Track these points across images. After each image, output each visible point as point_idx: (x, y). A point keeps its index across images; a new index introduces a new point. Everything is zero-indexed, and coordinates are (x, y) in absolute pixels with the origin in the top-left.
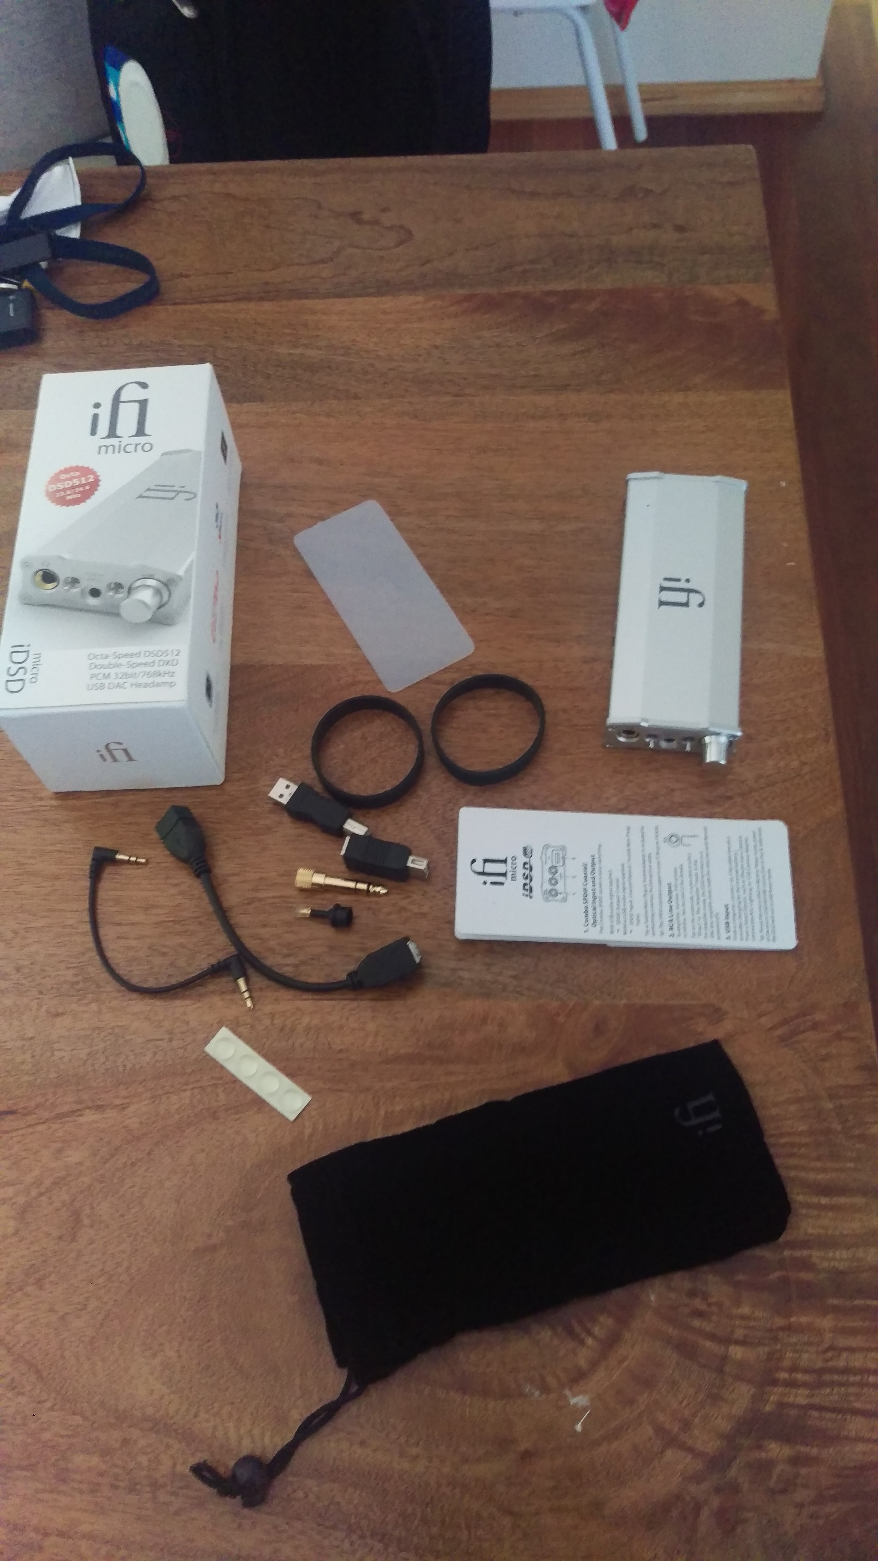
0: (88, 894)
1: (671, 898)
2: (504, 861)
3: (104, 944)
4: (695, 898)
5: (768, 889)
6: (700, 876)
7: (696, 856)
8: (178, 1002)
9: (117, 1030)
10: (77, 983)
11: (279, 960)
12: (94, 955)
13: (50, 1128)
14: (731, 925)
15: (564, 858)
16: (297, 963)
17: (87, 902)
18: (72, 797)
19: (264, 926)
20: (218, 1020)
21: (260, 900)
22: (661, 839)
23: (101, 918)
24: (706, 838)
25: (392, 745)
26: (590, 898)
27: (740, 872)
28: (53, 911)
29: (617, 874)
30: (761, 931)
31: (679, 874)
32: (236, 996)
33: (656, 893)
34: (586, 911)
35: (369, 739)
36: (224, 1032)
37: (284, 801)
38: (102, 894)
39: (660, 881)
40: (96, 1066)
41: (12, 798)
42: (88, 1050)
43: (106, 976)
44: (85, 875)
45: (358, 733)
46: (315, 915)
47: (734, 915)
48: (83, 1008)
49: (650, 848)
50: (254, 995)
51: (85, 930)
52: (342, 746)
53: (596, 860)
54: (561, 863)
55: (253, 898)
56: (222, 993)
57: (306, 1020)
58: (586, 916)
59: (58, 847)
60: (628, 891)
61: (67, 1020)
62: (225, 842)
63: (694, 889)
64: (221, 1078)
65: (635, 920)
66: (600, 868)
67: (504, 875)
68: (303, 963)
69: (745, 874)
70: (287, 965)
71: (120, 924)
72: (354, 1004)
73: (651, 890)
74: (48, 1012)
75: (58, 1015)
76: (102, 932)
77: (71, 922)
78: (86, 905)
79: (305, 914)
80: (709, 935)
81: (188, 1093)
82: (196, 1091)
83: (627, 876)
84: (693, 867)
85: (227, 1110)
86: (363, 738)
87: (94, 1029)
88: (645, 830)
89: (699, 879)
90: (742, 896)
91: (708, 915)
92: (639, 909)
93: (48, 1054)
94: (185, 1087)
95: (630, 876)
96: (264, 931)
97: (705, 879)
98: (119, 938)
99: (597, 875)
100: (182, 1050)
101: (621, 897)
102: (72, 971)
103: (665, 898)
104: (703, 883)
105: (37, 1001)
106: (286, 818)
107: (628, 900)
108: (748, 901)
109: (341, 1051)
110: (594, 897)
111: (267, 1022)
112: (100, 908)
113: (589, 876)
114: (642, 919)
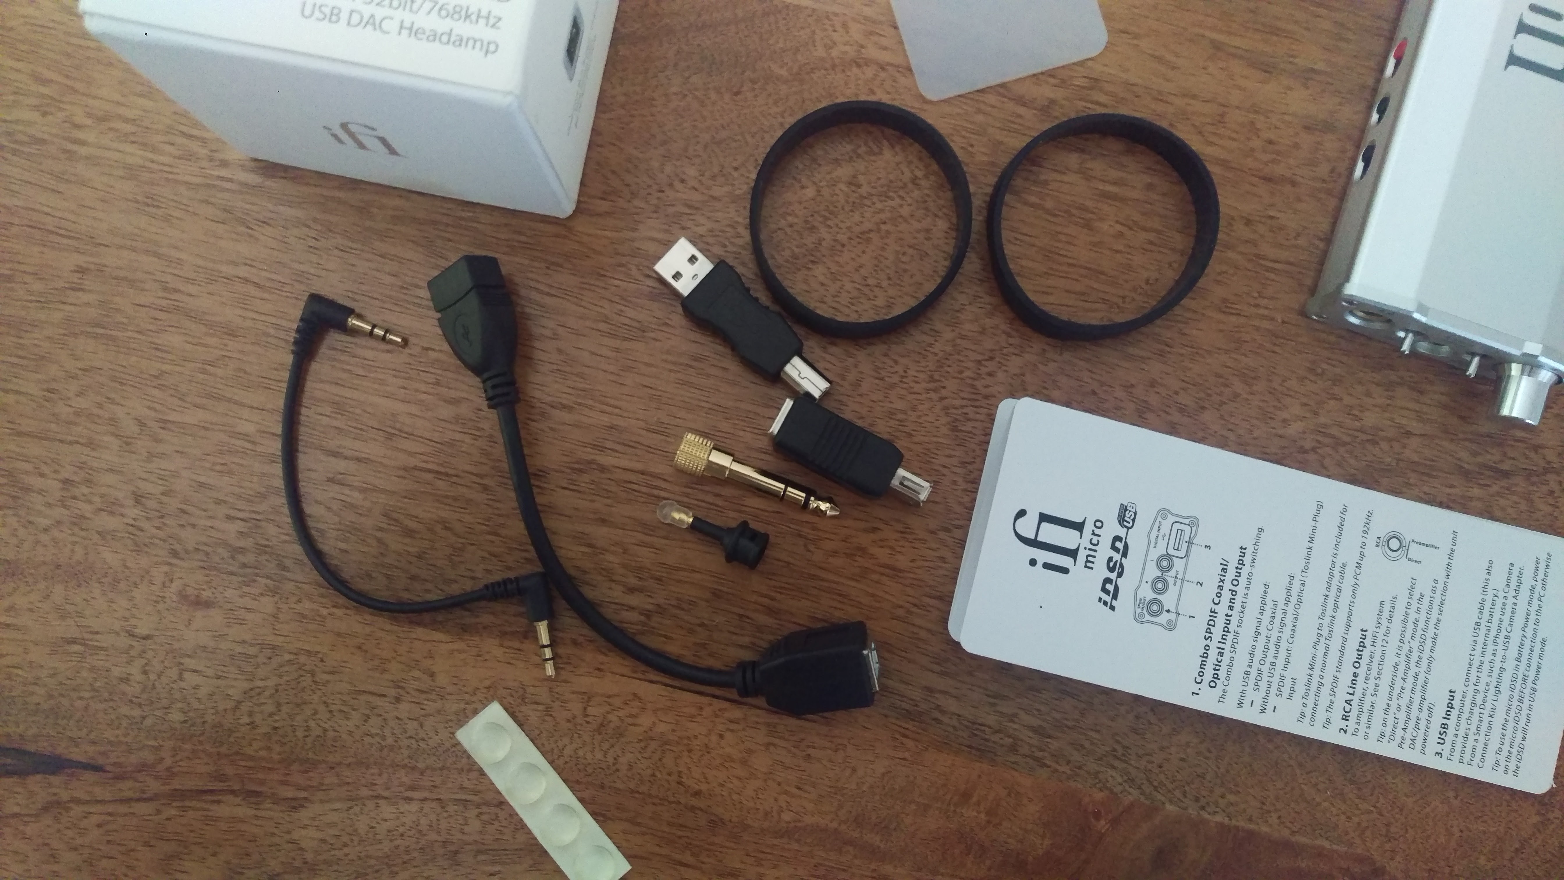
0: (287, 379)
1: (1360, 657)
2: (1079, 527)
3: (305, 487)
4: (1402, 668)
5: (1532, 675)
6: (1421, 625)
7: (1424, 587)
8: (420, 632)
9: (303, 659)
10: (243, 550)
11: (617, 593)
12: (281, 501)
13: (159, 812)
14: (1451, 731)
15: (1190, 543)
16: (650, 607)
17: (283, 396)
18: (282, 174)
19: (603, 521)
20: (487, 683)
21: (603, 469)
22: (1371, 541)
23: (304, 433)
24: (1451, 556)
25: (905, 211)
26: (1218, 631)
27: (1493, 633)
28: (219, 398)
29: (1277, 594)
30: (1499, 752)
31: (1386, 614)
32: (528, 646)
33: (1335, 644)
34: (1205, 656)
35: (864, 190)
36: (495, 712)
37: (685, 287)
38: (313, 387)
39: (1349, 620)
40: (258, 719)
41: (168, 148)
42: (246, 685)
43: (297, 549)
44: (286, 341)
45: (844, 172)
46: (698, 526)
47: (1461, 712)
48: (248, 602)
49: (1349, 555)
50: (561, 651)
51: (271, 450)
52: (810, 192)
53: (1247, 560)
54: (1182, 553)
55: (590, 462)
56: (503, 634)
57: (646, 721)
58: (1203, 665)
59: (243, 272)
60: (1287, 630)
61: (216, 617)
62: (555, 337)
63: (1406, 648)
64: (476, 793)
65: (1286, 690)
66: (1250, 574)
67: (1073, 554)
68: (661, 610)
69: (1501, 640)
70: (631, 608)
71: (335, 454)
72: (736, 713)
73: (1329, 637)
74: (183, 596)
75: (199, 603)
76: (304, 461)
77: (250, 428)
78: (280, 402)
79: (681, 521)
80: (1408, 742)
81: (414, 807)
82: (427, 806)
83: (1294, 599)
84: (1415, 605)
85: (479, 852)
86: (853, 183)
87: (262, 646)
88: (1348, 516)
89: (1420, 632)
90: (1484, 679)
91: (1416, 706)
92: (1298, 669)
93: (174, 673)
94: (410, 794)
95: (1299, 602)
96: (601, 534)
97: (1430, 633)
98: (330, 480)
99: (1241, 589)
100: (415, 724)
101: (1273, 640)
102: (239, 526)
103: (1351, 655)
104: (1423, 641)
105: (166, 568)
106: (678, 319)
107: (1284, 645)
108: (1492, 690)
109: (697, 794)
110: (1226, 630)
111: (576, 707)
112: (307, 414)
113: (1228, 586)
114: (1300, 689)
